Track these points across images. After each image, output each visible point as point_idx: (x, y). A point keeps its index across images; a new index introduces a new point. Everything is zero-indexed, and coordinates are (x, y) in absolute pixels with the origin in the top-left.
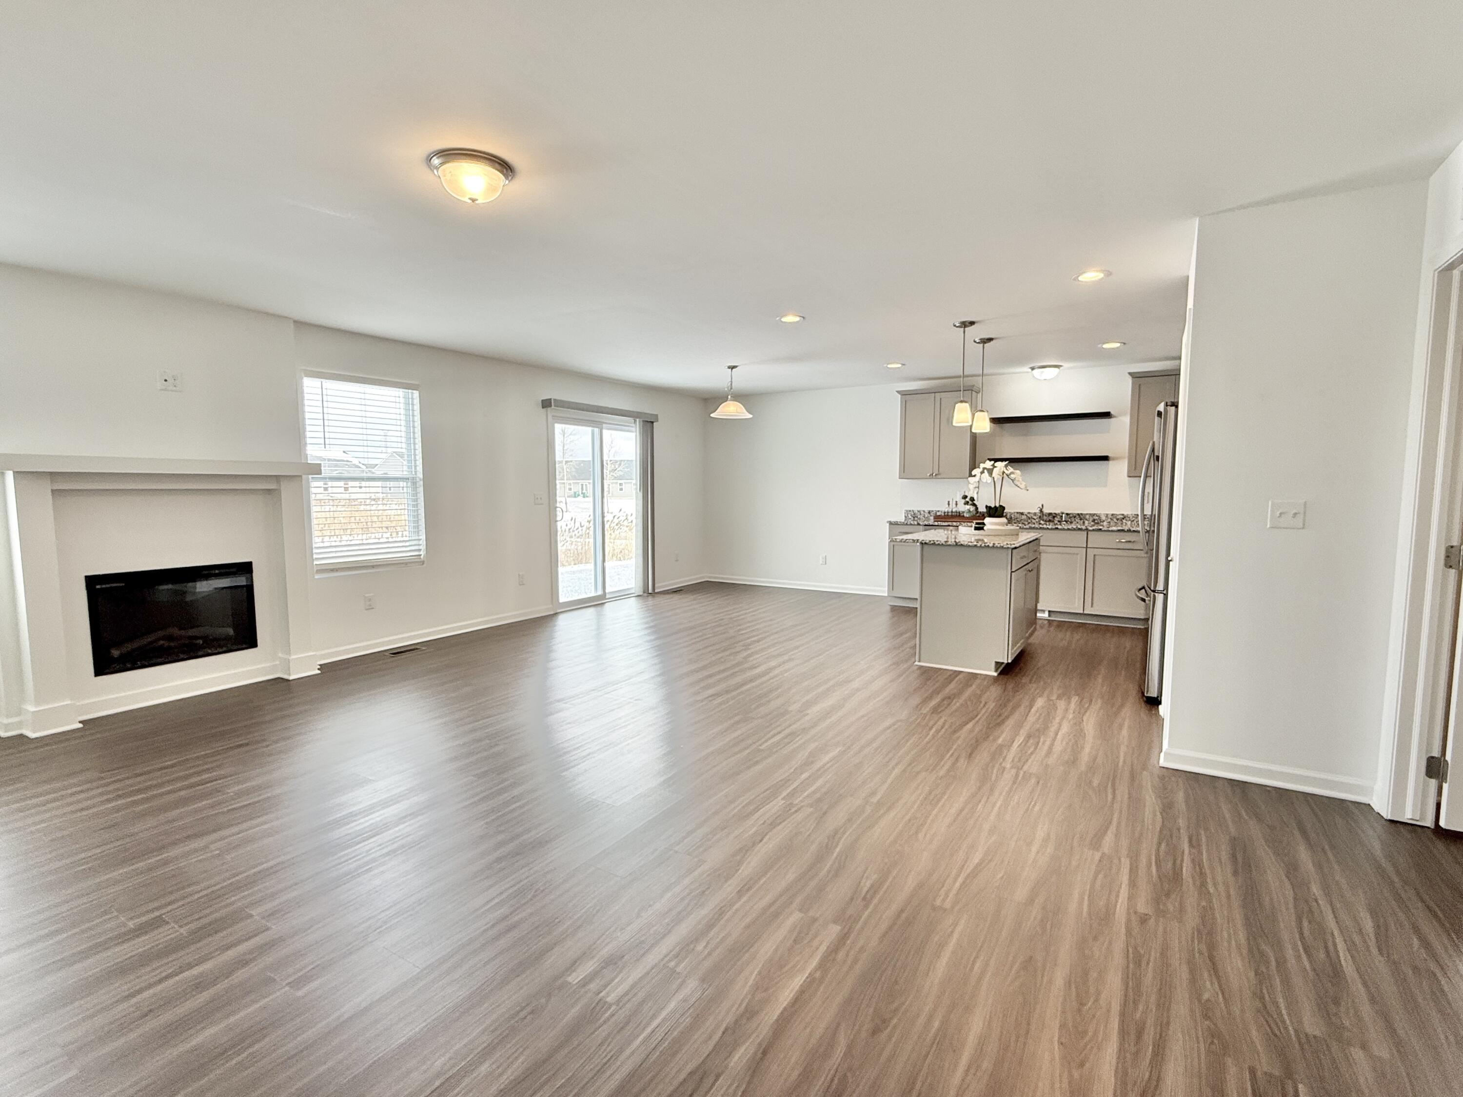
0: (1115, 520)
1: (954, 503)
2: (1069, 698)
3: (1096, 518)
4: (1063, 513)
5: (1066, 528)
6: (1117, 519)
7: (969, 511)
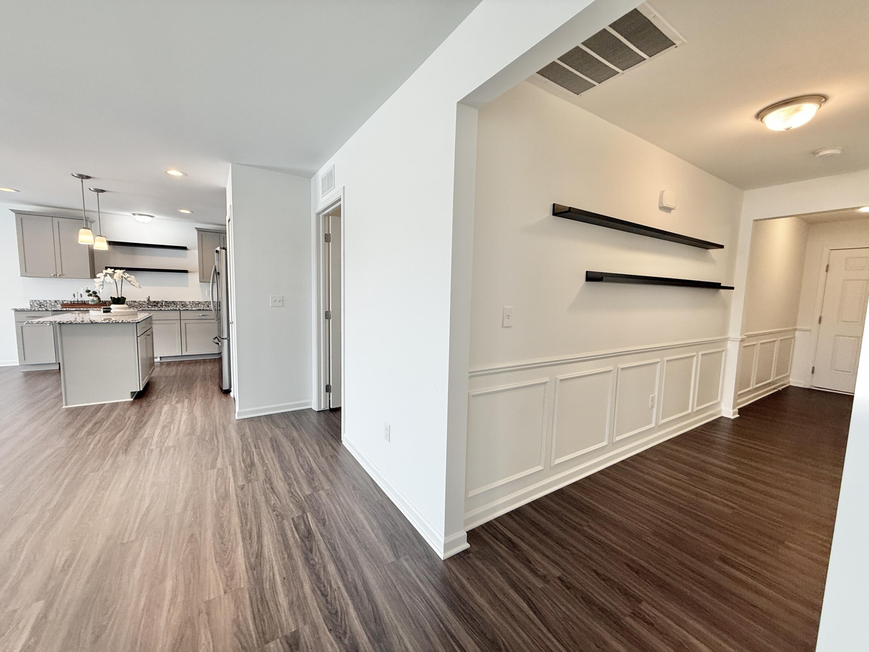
0: (194, 304)
1: (79, 295)
2: (183, 401)
3: (183, 303)
4: (163, 301)
5: (166, 309)
6: (196, 304)
7: (93, 301)
